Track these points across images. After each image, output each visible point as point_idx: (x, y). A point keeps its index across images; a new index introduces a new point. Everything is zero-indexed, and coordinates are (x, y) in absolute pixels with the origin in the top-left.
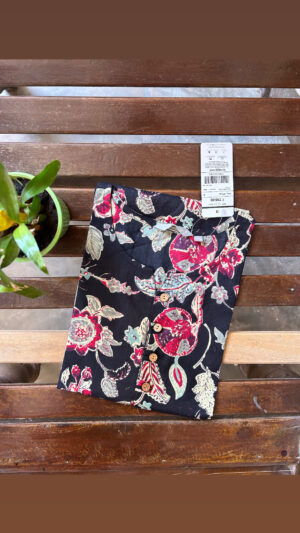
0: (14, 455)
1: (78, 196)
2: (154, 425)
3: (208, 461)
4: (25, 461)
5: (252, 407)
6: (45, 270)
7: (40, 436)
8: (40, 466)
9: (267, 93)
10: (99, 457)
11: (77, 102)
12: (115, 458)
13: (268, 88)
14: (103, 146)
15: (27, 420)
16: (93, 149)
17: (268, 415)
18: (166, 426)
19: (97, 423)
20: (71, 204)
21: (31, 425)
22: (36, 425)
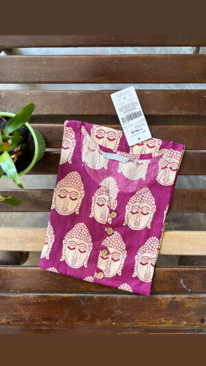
0: (6, 316)
1: (52, 129)
2: (107, 298)
3: (146, 325)
4: (14, 321)
5: (179, 287)
6: (20, 186)
7: (26, 303)
8: (24, 324)
9: (197, 51)
10: (67, 319)
11: (51, 60)
12: (78, 320)
13: (198, 47)
14: (70, 92)
15: (15, 291)
16: (63, 94)
17: (191, 293)
18: (115, 299)
19: (66, 295)
20: (47, 136)
21: (19, 295)
22: (22, 295)
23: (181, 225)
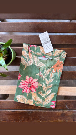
0: (0, 119)
1: (18, 49)
2: (38, 112)
3: (53, 122)
5: (65, 107)
6: (7, 69)
7: (8, 114)
8: (7, 122)
10: (23, 120)
11: (18, 24)
12: (27, 120)
13: (71, 20)
14: (25, 36)
15: (4, 109)
16: (22, 36)
17: (69, 110)
19: (23, 111)
20: (16, 51)
21: (5, 111)
22: (6, 111)
23: (65, 84)
